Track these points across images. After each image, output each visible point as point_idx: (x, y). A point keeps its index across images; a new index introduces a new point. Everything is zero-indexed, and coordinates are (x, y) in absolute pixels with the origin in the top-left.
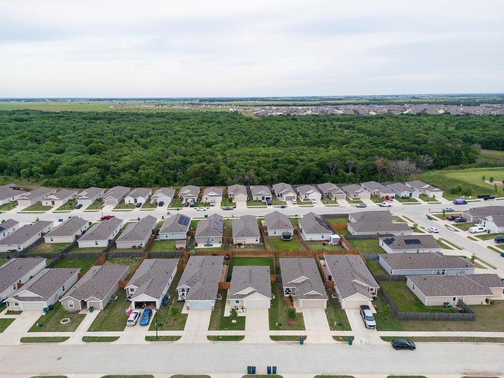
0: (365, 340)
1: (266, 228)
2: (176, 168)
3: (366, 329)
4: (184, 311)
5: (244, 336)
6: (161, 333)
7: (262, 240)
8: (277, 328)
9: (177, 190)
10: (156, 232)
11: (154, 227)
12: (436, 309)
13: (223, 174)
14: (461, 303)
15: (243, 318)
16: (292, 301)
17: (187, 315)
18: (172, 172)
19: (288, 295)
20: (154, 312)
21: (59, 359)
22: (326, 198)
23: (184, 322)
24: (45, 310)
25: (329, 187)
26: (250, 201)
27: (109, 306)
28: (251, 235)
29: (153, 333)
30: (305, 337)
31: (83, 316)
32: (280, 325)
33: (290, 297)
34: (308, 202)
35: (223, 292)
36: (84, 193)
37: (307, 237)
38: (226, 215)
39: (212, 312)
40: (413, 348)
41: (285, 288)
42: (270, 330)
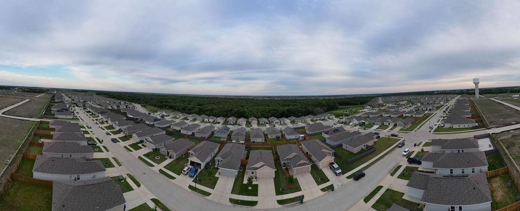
0: (340, 184)
1: (267, 135)
2: (228, 111)
3: (337, 177)
4: (217, 175)
5: (257, 202)
6: (199, 186)
7: (265, 140)
8: (282, 193)
9: (226, 119)
10: (213, 133)
11: (213, 131)
12: (360, 153)
13: (247, 114)
14: (367, 146)
15: (257, 186)
16: (288, 171)
17: (218, 178)
18: (226, 113)
19: (285, 168)
20: (199, 170)
21: (144, 174)
22: (293, 122)
23: (215, 183)
24: (153, 149)
25: (293, 118)
26: (259, 124)
27: (179, 159)
28: (260, 137)
29: (193, 184)
30: (303, 196)
31: (166, 159)
32: (283, 190)
33: (287, 169)
34: (285, 124)
35: (243, 166)
36: (190, 116)
37: (288, 137)
38: (248, 129)
39: (235, 179)
40: (363, 175)
41: (282, 163)
42: (276, 195)
